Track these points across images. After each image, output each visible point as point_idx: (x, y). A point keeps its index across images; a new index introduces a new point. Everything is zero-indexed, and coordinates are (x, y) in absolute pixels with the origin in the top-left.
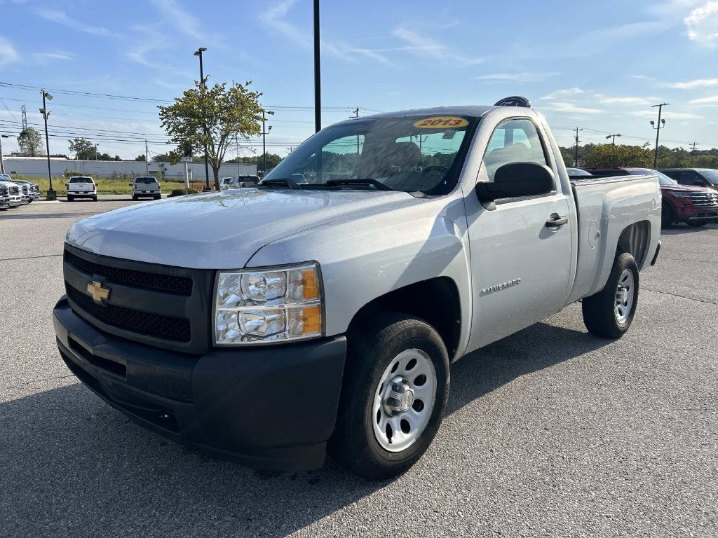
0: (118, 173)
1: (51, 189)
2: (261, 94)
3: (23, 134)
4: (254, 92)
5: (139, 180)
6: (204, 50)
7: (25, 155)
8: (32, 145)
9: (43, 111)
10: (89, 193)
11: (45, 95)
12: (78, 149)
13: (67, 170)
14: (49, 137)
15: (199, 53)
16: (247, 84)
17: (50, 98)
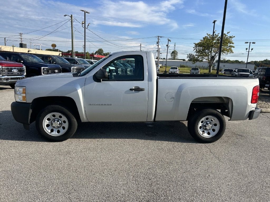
0: (197, 66)
1: (166, 71)
2: (234, 37)
3: (173, 52)
4: (231, 36)
5: (193, 69)
6: (216, 21)
7: (172, 59)
8: (175, 56)
9: (167, 46)
10: (175, 73)
11: (169, 40)
12: (189, 57)
13: (181, 64)
14: (168, 53)
15: (214, 22)
16: (228, 33)
17: (170, 41)
